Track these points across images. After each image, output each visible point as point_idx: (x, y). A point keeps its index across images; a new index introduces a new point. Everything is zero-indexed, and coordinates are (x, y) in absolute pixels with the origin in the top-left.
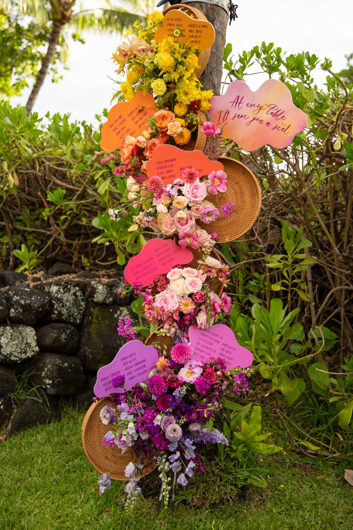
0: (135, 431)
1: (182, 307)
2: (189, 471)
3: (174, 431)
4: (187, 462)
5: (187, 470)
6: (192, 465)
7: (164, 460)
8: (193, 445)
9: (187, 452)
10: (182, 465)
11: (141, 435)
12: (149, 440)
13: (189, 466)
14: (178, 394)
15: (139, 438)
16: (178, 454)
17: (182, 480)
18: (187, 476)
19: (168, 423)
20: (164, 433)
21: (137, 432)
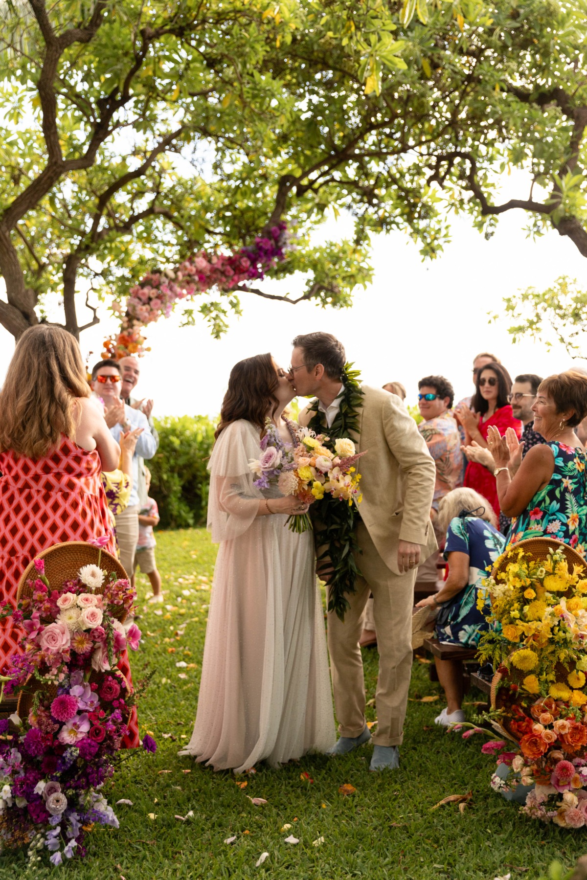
0: (10, 795)
1: (75, 645)
2: (68, 851)
3: (58, 801)
4: (68, 840)
5: (66, 849)
6: (73, 843)
7: (38, 836)
8: (79, 821)
9: (69, 829)
10: (61, 843)
11: (17, 801)
12: (25, 809)
13: (69, 844)
14: (68, 755)
15: (14, 804)
16: (59, 829)
17: (57, 858)
18: (63, 856)
19: (51, 790)
20: (45, 802)
21: (13, 797)
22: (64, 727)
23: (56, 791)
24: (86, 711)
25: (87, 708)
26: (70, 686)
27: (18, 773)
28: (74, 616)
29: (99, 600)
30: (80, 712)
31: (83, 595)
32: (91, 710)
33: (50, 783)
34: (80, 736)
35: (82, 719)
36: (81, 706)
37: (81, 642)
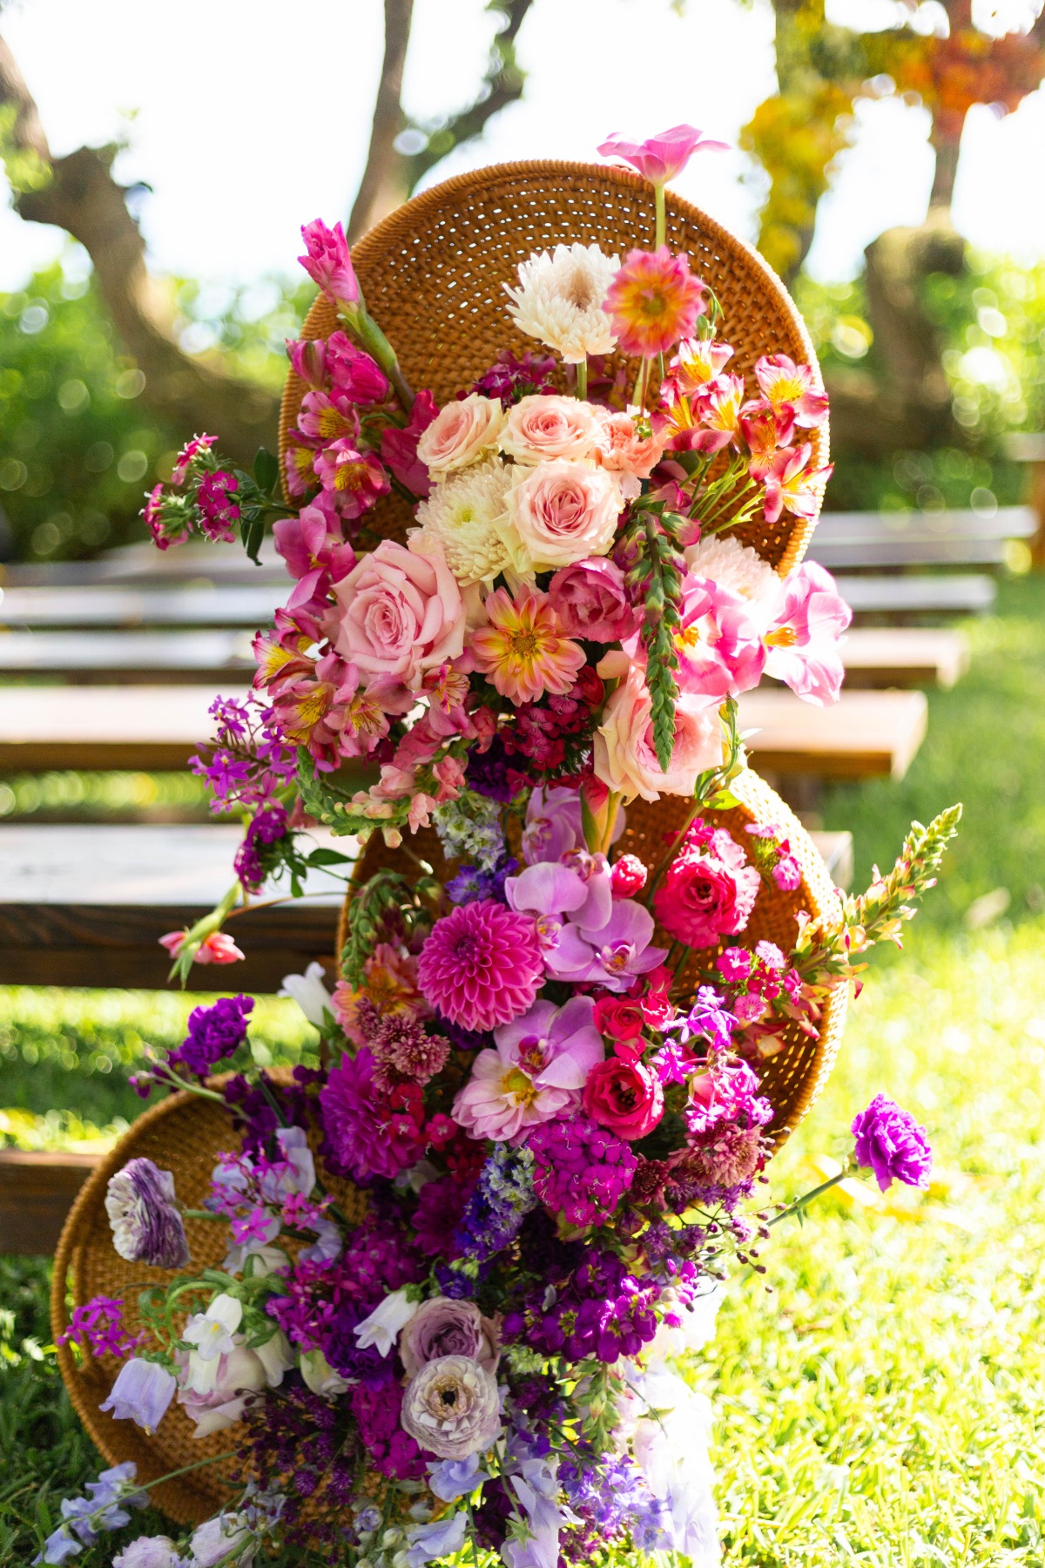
3: (449, 1399)
19: (437, 1339)
22: (486, 1058)
23: (464, 1348)
24: (591, 988)
25: (596, 975)
26: (511, 863)
27: (310, 1238)
28: (481, 505)
29: (619, 434)
30: (557, 991)
31: (533, 405)
32: (616, 986)
33: (438, 1301)
34: (549, 1106)
35: (568, 1027)
36: (561, 960)
37: (522, 643)
